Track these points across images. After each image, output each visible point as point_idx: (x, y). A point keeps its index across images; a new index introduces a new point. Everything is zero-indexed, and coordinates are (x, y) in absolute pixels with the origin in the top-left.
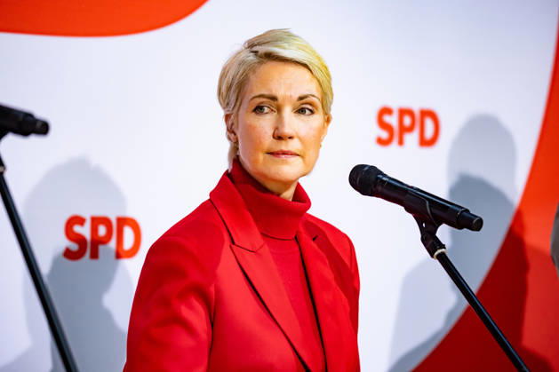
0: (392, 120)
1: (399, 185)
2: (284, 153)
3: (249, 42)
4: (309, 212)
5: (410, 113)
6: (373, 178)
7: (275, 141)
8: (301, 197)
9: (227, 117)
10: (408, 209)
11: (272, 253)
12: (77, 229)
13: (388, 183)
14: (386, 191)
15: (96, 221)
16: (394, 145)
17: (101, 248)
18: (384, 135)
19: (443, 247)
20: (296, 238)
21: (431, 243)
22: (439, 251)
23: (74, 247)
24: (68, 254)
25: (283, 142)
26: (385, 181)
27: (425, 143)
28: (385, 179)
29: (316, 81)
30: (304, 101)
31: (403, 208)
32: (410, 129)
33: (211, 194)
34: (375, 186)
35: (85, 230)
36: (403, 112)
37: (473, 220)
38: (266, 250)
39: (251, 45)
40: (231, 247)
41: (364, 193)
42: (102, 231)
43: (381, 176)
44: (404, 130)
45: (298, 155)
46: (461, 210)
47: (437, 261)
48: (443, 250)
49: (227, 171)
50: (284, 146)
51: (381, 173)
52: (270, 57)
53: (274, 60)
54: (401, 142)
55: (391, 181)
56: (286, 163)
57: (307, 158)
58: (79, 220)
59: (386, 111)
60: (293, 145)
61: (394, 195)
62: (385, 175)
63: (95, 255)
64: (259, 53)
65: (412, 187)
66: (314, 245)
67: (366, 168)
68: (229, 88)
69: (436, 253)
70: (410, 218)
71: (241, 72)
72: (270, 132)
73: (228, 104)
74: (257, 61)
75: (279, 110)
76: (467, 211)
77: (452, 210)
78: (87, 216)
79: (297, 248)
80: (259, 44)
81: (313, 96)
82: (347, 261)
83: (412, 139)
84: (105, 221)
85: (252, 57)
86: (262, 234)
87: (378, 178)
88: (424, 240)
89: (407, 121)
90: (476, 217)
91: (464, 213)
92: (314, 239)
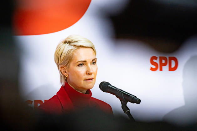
1: (114, 88)
6: (106, 86)
13: (111, 88)
18: (154, 67)
21: (125, 108)
22: (127, 111)
25: (90, 75)
26: (110, 87)
28: (110, 86)
32: (165, 65)
33: (57, 93)
34: (107, 89)
43: (109, 85)
46: (133, 96)
48: (129, 110)
49: (62, 86)
54: (161, 70)
62: (110, 85)
67: (105, 83)
69: (126, 112)
90: (139, 99)
91: (135, 98)
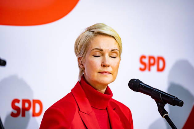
0: (146, 61)
1: (149, 87)
2: (106, 72)
3: (88, 28)
4: (112, 98)
5: (153, 58)
6: (138, 84)
7: (102, 67)
8: (109, 92)
9: (79, 59)
10: (153, 97)
11: (96, 115)
12: (17, 104)
14: (143, 90)
15: (24, 101)
16: (147, 71)
17: (26, 112)
18: (143, 67)
19: (167, 113)
20: (106, 109)
21: (162, 111)
22: (165, 115)
23: (15, 112)
24: (13, 115)
25: (106, 68)
26: (143, 86)
27: (159, 70)
29: (117, 44)
30: (113, 51)
31: (150, 97)
32: (153, 64)
33: (72, 90)
34: (139, 88)
35: (20, 105)
36: (151, 58)
37: (179, 102)
38: (93, 114)
39: (89, 30)
40: (78, 112)
41: (134, 90)
42: (27, 105)
43: (141, 84)
44: (151, 65)
45: (111, 74)
46: (174, 98)
47: (164, 119)
48: (167, 114)
49: (79, 81)
50: (106, 69)
51: (141, 82)
52: (100, 33)
53: (101, 35)
54: (149, 70)
55: (145, 86)
56: (106, 76)
57: (114, 75)
58: (17, 101)
59: (143, 57)
60: (109, 69)
61: (146, 91)
62: (143, 83)
63: (24, 115)
64: (95, 32)
65: (154, 88)
66: (114, 112)
67: (135, 80)
68: (81, 47)
69: (164, 116)
70: (153, 101)
71: (87, 39)
72: (100, 64)
73: (80, 53)
74: (94, 35)
75: (103, 55)
76: (177, 98)
77: (171, 98)
78: (21, 99)
79: (107, 113)
80: (93, 29)
81: (117, 50)
82: (128, 119)
83: (154, 68)
84: (28, 101)
85: (91, 34)
86: (92, 107)
87: (140, 84)
88: (159, 110)
89: (152, 61)
90: (181, 101)
91: (176, 99)
92: (114, 110)
